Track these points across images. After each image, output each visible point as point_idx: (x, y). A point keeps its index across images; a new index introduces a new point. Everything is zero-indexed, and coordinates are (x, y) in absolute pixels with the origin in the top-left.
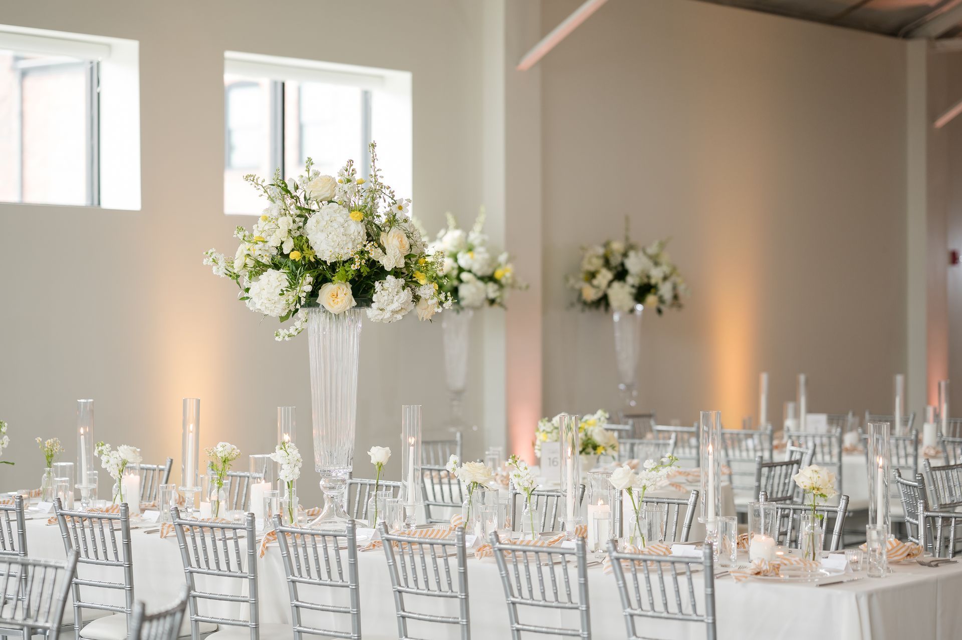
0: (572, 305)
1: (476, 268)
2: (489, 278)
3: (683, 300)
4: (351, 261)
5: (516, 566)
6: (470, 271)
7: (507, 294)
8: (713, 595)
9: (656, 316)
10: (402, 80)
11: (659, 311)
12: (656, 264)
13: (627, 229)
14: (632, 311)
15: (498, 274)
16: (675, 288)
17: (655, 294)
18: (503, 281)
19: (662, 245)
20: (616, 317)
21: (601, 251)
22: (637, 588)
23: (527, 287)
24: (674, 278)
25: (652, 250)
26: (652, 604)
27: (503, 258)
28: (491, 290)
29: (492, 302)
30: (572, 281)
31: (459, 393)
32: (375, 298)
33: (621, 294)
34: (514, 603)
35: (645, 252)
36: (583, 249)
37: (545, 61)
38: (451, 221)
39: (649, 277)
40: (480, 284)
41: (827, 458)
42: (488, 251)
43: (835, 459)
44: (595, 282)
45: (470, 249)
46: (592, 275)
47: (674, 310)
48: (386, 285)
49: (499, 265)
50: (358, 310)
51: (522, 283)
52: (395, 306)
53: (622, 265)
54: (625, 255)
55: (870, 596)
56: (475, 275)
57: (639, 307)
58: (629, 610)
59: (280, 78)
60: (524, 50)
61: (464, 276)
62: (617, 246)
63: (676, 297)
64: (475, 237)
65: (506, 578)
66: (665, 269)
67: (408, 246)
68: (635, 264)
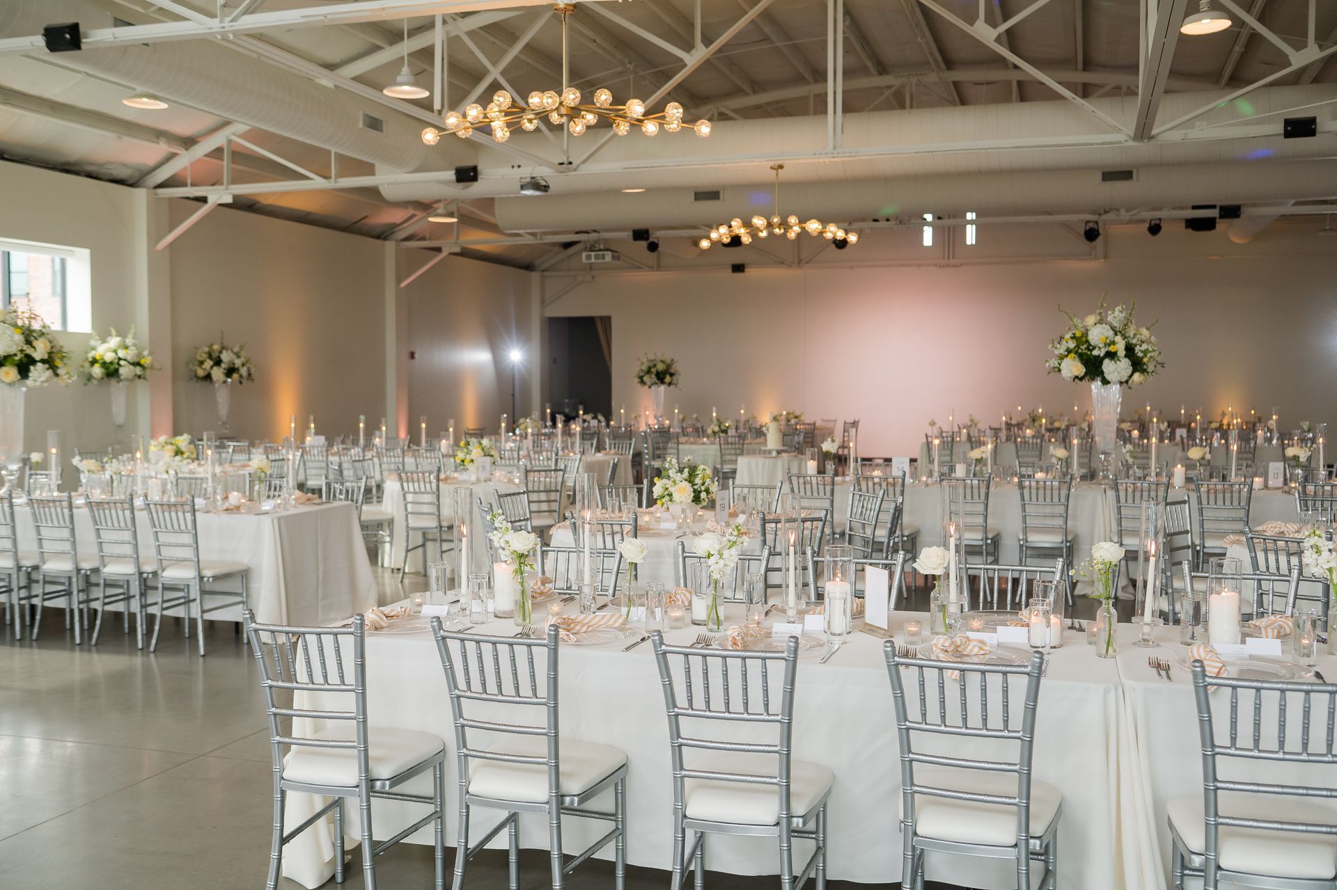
0: (192, 378)
1: (129, 358)
2: (137, 364)
3: (253, 377)
4: (15, 355)
5: (110, 511)
6: (125, 360)
7: (148, 373)
8: (195, 520)
9: (239, 385)
10: (84, 254)
11: (241, 383)
12: (239, 357)
13: (222, 338)
14: (225, 382)
15: (142, 362)
16: (249, 369)
17: (238, 373)
18: (146, 365)
19: (242, 348)
20: (217, 385)
21: (206, 349)
22: (158, 518)
23: (160, 369)
24: (248, 365)
25: (236, 349)
26: (166, 526)
27: (146, 353)
28: (138, 370)
29: (139, 377)
30: (191, 366)
31: (120, 427)
32: (30, 374)
33: (218, 374)
34: (98, 529)
35: (232, 351)
36: (196, 348)
37: (172, 245)
38: (114, 332)
39: (234, 364)
40: (131, 367)
41: (321, 458)
42: (137, 349)
43: (325, 459)
44: (204, 367)
45: (126, 348)
46: (201, 363)
47: (250, 382)
48: (37, 368)
49: (144, 357)
50: (23, 381)
51: (156, 366)
52: (43, 379)
53: (219, 357)
54: (221, 352)
55: (279, 519)
56: (129, 362)
57: (229, 380)
58: (155, 530)
59: (6, 250)
60: (158, 241)
61: (122, 362)
62: (216, 347)
63: (249, 375)
64: (129, 341)
65: (94, 517)
66: (243, 359)
67: (49, 347)
68: (226, 357)
